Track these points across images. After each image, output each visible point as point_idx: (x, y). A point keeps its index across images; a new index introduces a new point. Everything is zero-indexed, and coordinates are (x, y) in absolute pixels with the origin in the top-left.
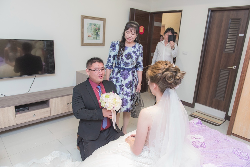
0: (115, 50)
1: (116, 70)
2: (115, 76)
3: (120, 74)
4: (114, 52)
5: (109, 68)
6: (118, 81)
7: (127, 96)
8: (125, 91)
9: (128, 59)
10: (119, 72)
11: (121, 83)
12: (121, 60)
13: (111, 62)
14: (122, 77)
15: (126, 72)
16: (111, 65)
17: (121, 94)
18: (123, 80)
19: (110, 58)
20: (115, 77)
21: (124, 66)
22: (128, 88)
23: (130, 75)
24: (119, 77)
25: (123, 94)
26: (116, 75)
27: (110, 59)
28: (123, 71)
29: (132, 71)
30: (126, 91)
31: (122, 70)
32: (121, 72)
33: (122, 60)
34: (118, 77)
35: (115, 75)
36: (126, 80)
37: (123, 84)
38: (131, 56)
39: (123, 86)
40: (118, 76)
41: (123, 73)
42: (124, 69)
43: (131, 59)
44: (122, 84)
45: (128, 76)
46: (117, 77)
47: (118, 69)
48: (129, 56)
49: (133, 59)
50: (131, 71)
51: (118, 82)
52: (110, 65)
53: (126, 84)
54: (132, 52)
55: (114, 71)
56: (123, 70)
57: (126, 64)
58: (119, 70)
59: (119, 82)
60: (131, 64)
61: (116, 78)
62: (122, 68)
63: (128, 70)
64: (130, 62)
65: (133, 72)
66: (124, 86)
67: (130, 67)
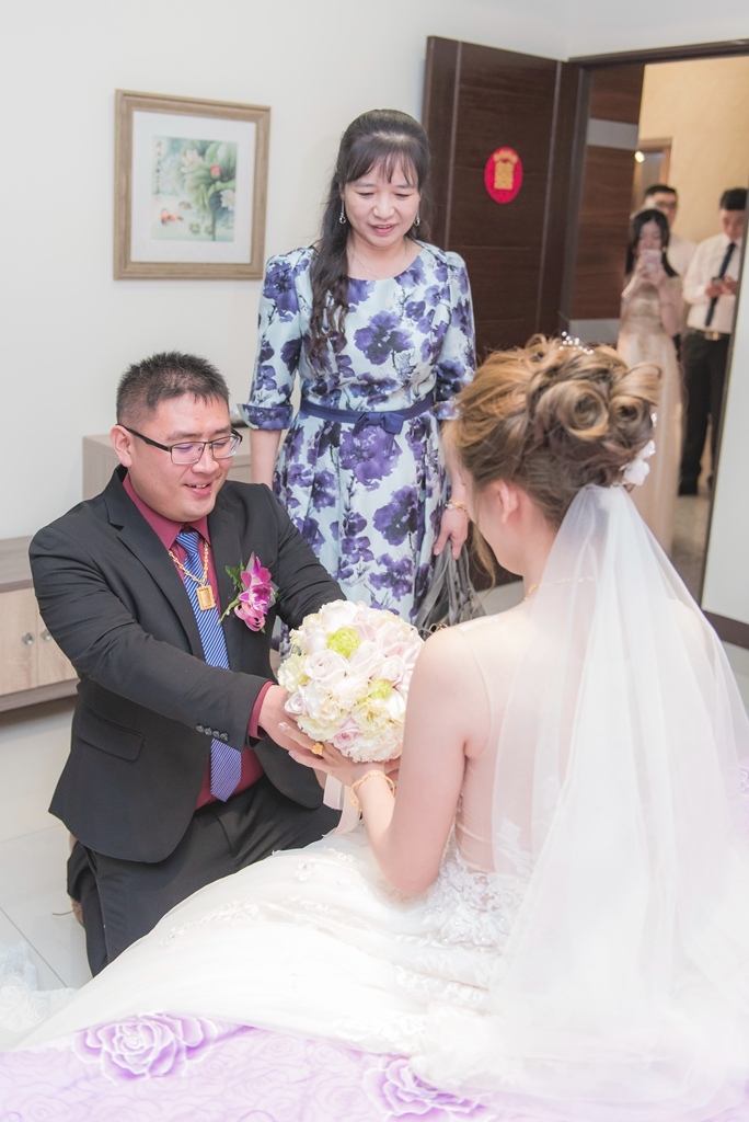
0: (296, 309)
1: (312, 426)
2: (308, 467)
3: (336, 450)
4: (288, 319)
5: (267, 423)
6: (325, 495)
7: (390, 590)
8: (377, 555)
9: (376, 356)
10: (327, 440)
11: (348, 510)
12: (334, 365)
13: (275, 387)
14: (350, 472)
15: (373, 436)
16: (274, 405)
17: (352, 578)
18: (358, 487)
19: (266, 363)
20: (307, 474)
21: (359, 402)
22: (394, 536)
23: (398, 452)
24: (331, 468)
25: (366, 575)
26: (314, 456)
27: (266, 368)
28: (356, 432)
29: (412, 425)
30: (385, 560)
31: (346, 427)
32: (342, 441)
33: (339, 367)
34: (325, 472)
35: (302, 458)
36: (376, 486)
37: (358, 515)
38: (394, 335)
39: (363, 524)
40: (327, 462)
41: (357, 442)
42: (363, 421)
43: (397, 355)
44: (355, 511)
45: (388, 457)
46: (319, 469)
47: (321, 422)
48: (385, 339)
49: (410, 351)
50: (406, 426)
51: (324, 506)
52: (267, 404)
53: (381, 515)
54: (397, 310)
55: (296, 433)
56: (352, 426)
57: (371, 387)
58: (326, 425)
59: (332, 503)
60: (400, 383)
61: (312, 477)
62: (348, 414)
63: (389, 423)
64: (393, 375)
65: (416, 432)
66: (371, 523)
67: (397, 402)
